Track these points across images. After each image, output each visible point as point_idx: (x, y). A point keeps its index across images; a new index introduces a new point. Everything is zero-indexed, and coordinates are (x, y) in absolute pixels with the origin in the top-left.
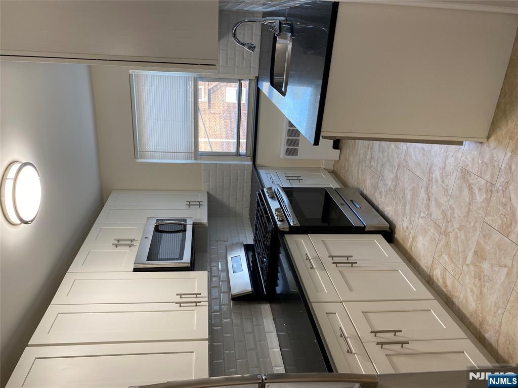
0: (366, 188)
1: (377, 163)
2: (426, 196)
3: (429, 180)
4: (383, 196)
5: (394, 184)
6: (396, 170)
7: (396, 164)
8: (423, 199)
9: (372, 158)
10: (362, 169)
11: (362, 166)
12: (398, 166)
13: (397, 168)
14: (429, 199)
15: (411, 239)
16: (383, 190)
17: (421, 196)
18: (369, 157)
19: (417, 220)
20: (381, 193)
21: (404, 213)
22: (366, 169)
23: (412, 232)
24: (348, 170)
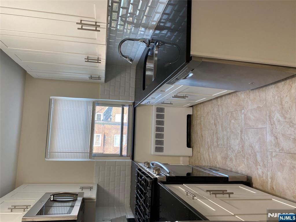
0: (218, 163)
1: (223, 140)
2: (273, 138)
3: (272, 125)
4: (234, 161)
5: (240, 146)
6: (239, 135)
7: (239, 131)
8: (271, 141)
9: (218, 139)
10: (212, 152)
11: (211, 149)
12: (241, 131)
13: (240, 133)
14: (277, 138)
15: (270, 180)
16: (232, 156)
17: (268, 140)
18: (215, 140)
19: (270, 161)
20: (231, 159)
21: (256, 163)
22: (215, 149)
23: (269, 173)
24: (201, 158)
